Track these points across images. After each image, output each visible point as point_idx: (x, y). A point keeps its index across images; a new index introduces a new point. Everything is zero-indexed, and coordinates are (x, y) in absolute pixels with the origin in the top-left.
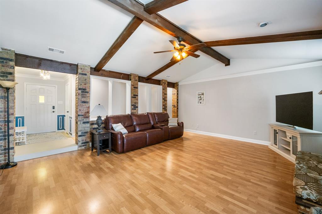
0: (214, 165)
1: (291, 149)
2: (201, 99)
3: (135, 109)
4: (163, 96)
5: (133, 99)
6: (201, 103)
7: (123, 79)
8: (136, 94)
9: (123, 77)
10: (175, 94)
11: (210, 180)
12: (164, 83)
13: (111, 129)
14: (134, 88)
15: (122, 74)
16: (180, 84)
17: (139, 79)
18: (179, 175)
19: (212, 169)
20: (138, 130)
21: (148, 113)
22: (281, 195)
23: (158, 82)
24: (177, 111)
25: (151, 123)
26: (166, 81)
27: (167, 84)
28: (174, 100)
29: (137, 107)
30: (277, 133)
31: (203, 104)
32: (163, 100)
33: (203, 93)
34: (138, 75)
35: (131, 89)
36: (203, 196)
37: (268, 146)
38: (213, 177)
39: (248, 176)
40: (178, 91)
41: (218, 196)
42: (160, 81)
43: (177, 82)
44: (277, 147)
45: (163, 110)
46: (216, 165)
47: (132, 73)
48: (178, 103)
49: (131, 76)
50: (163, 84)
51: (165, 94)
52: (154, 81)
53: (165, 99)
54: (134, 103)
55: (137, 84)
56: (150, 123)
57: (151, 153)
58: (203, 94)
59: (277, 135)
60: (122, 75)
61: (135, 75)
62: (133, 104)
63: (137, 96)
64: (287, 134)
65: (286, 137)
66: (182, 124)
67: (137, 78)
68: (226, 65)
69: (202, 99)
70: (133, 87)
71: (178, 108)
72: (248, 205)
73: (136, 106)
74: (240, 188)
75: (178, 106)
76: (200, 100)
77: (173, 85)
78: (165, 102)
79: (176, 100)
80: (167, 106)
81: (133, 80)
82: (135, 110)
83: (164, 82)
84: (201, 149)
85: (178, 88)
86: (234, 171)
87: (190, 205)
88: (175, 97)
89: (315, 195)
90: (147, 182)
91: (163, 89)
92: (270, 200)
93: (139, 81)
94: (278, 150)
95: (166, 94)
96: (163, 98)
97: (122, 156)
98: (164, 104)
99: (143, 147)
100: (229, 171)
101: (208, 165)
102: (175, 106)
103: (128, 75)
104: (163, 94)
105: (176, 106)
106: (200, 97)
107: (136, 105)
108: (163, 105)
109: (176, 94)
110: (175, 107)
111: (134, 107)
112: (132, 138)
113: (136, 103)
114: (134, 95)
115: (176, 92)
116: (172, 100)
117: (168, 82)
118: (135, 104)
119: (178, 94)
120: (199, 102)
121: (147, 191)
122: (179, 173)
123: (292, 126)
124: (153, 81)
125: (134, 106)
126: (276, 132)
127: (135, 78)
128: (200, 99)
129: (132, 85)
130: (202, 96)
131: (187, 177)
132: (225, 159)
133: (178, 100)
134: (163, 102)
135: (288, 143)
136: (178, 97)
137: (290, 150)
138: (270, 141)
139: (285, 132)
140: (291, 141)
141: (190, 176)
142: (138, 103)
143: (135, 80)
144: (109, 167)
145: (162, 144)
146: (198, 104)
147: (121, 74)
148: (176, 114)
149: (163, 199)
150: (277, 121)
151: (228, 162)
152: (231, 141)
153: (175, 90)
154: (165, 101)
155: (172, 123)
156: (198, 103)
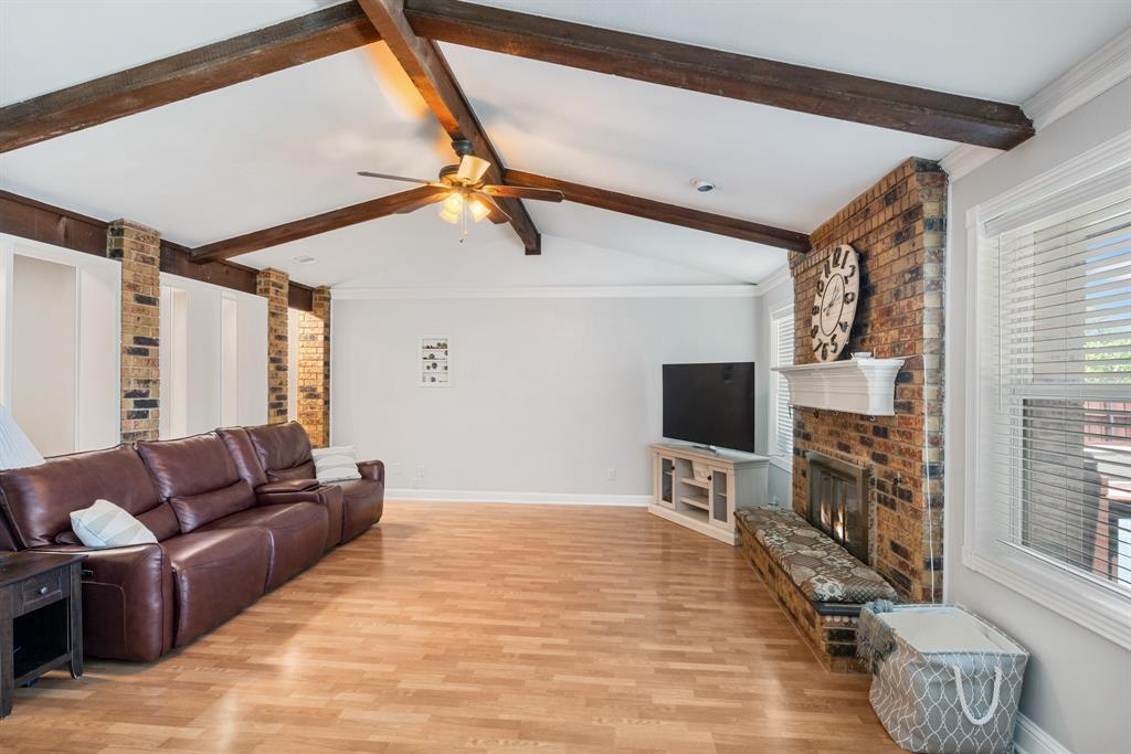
0: (575, 593)
1: (710, 507)
2: (435, 366)
3: (145, 415)
4: (271, 344)
5: (132, 359)
6: (433, 380)
7: (69, 242)
8: (150, 335)
9: (66, 236)
10: (313, 337)
11: (604, 638)
12: (274, 284)
13: (46, 542)
14: (140, 299)
15: (61, 216)
16: (335, 295)
17: (162, 256)
18: (512, 656)
19: (580, 607)
20: (190, 521)
21: (220, 433)
22: (752, 616)
23: (248, 280)
24: (326, 414)
25: (245, 480)
26: (284, 275)
27: (286, 290)
28: (310, 363)
29: (154, 404)
30: (673, 468)
31: (443, 384)
32: (273, 366)
33: (442, 342)
34: (157, 233)
35: (124, 309)
36: (630, 684)
37: (647, 508)
38: (605, 628)
39: (670, 597)
40: (327, 326)
41: (658, 671)
42: (257, 272)
43: (326, 284)
44: (672, 506)
45: (272, 411)
46: (579, 593)
47: (128, 219)
48: (327, 377)
49: (120, 232)
50: (272, 289)
51: (278, 337)
52: (227, 272)
53: (277, 363)
54: (139, 382)
55: (155, 283)
56: (240, 480)
57: (319, 618)
58: (445, 346)
59: (673, 473)
60: (64, 219)
61: (145, 235)
62: (133, 387)
63: (155, 343)
64: (696, 468)
65: (692, 476)
66: (376, 467)
67: (153, 251)
68: (528, 252)
69: (440, 365)
70: (131, 295)
71: (327, 403)
72: (725, 663)
73: (151, 397)
74: (681, 632)
75: (327, 389)
76: (428, 368)
77: (306, 297)
78: (281, 373)
79: (321, 363)
80: (289, 394)
81: (131, 255)
82: (143, 423)
83: (273, 279)
84: (491, 552)
85: (329, 313)
86: (634, 596)
87: (625, 721)
88: (314, 350)
89: (840, 585)
90: (430, 720)
91: (272, 314)
92: (747, 636)
93: (162, 269)
94: (676, 514)
95: (282, 338)
96: (273, 356)
97: (180, 669)
98: (276, 383)
99: (252, 602)
100: (626, 599)
101: (558, 599)
102: (314, 390)
103: (102, 226)
104: (272, 338)
105: (320, 390)
106: (432, 357)
107: (146, 394)
108: (273, 390)
109: (321, 338)
110: (317, 397)
111: (137, 404)
112: (215, 564)
113: (147, 382)
114: (138, 340)
115: (322, 331)
116: (300, 366)
117: (293, 285)
118: (144, 390)
119: (327, 338)
120: (428, 378)
121: (469, 744)
122: (505, 651)
123: (704, 446)
124: (225, 269)
125: (142, 402)
126: (668, 466)
127: (142, 249)
128: (430, 362)
129: (128, 286)
130: (439, 354)
131: (541, 652)
132: (583, 567)
133: (327, 364)
134: (272, 376)
135: (701, 493)
136: (327, 351)
137: (706, 512)
138: (652, 494)
139: (690, 462)
140: (710, 486)
141: (544, 646)
142: (156, 382)
143: (145, 260)
144: (170, 740)
145: (322, 566)
146: (423, 384)
147: (58, 213)
148: (320, 428)
149: (542, 740)
150: (666, 434)
151: (598, 574)
152: (552, 511)
153: (314, 318)
154: (279, 368)
155: (335, 466)
156: (424, 381)
